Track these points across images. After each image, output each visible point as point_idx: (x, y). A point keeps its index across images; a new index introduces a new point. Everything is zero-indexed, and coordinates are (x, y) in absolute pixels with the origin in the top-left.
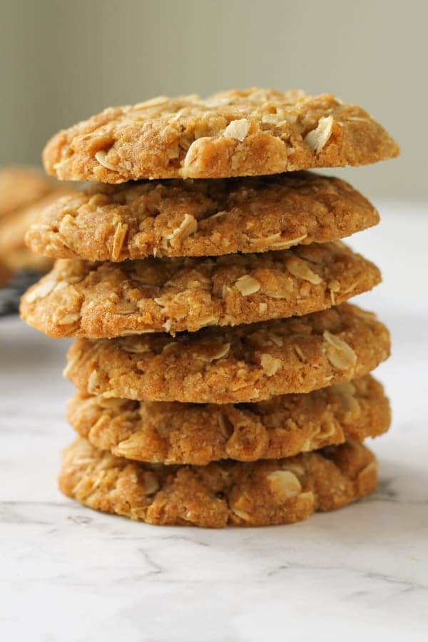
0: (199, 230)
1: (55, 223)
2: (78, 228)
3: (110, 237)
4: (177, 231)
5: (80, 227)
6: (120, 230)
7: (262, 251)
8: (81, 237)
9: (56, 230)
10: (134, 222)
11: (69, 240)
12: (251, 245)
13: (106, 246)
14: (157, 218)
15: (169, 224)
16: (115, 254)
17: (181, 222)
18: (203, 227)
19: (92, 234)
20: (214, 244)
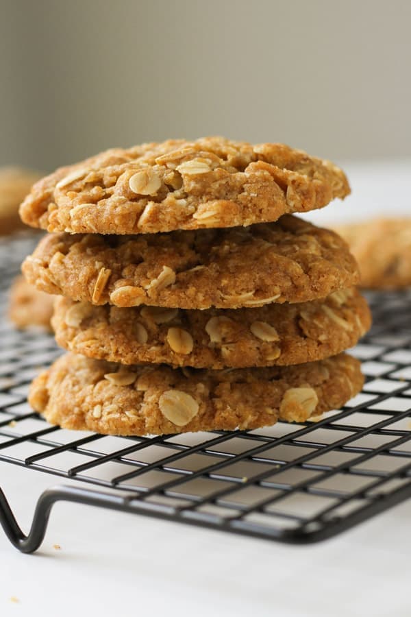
0: (177, 282)
1: (46, 259)
2: (65, 268)
3: (93, 281)
4: (154, 282)
5: (67, 266)
6: (103, 274)
7: (235, 307)
8: (66, 277)
9: (46, 266)
10: (118, 267)
11: (56, 277)
12: (224, 301)
13: (88, 289)
14: (139, 266)
15: (149, 275)
16: (95, 297)
17: (159, 274)
18: (181, 280)
19: (77, 276)
20: (189, 298)
